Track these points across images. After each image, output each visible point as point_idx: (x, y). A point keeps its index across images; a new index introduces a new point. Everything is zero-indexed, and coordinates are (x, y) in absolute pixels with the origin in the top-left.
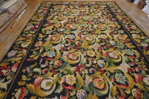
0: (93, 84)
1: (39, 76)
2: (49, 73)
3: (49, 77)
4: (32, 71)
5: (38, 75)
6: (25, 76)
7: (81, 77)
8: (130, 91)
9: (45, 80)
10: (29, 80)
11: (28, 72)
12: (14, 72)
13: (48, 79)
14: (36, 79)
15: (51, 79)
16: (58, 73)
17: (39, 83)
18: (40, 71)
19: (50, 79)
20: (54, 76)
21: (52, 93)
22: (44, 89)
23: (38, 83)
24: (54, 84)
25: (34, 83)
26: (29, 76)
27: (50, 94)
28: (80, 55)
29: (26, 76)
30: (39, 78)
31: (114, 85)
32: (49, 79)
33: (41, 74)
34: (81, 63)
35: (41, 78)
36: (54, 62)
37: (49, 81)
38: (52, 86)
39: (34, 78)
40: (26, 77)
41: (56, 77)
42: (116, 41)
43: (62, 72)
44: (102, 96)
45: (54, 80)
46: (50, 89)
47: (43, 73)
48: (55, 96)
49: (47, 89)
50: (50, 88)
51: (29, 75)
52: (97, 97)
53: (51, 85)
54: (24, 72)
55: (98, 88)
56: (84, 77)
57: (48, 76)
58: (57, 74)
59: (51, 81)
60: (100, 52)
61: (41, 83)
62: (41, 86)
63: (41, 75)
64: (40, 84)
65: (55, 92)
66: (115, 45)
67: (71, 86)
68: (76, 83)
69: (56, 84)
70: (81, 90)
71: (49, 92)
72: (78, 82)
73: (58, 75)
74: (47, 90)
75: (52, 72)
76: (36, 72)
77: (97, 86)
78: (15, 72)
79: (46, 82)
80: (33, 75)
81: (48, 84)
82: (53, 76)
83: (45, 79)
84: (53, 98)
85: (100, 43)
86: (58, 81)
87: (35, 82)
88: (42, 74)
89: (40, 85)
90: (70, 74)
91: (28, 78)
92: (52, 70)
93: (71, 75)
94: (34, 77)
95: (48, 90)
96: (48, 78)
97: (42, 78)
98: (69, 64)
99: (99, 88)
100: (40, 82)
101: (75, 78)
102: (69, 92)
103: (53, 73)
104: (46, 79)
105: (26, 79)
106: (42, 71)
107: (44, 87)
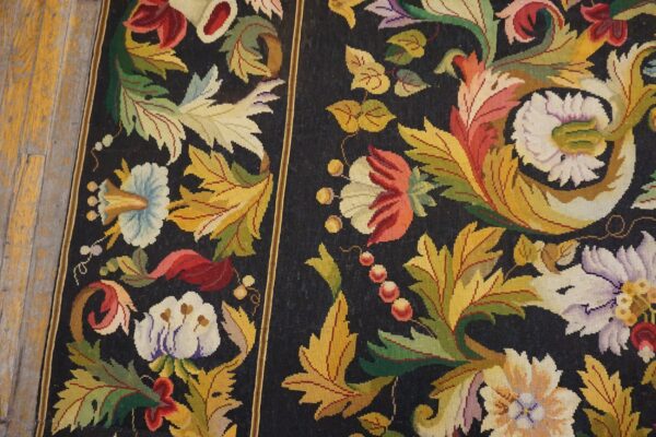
1: (480, 59)
2: (561, 34)
3: (565, 73)
4: (412, 8)
5: (473, 55)
6: (367, 57)
9: (536, 97)
10: (413, 90)
11: (382, 25)
12: (270, 14)
13: (563, 97)
14: (463, 88)
15: (585, 94)
16: (646, 45)
17: (501, 127)
18: (478, 16)
19: (579, 95)
20: (611, 73)
21: (614, 211)
22: (551, 179)
23: (489, 126)
24: (622, 138)
25: (458, 118)
26: (403, 61)
27: (604, 220)
29: (378, 58)
30: (490, 77)
32: (574, 92)
33: (493, 51)
35: (506, 82)
37: (574, 107)
38: (605, 157)
39: (445, 74)
40: (380, 68)
41: (626, 81)
45: (614, 105)
46: (593, 182)
47: (511, 33)
48: (642, 237)
49: (570, 183)
50: (595, 171)
51: (401, 50)
53: (601, 149)
54: (352, 22)
57: (556, 68)
58: (634, 50)
59: (593, 108)
61: (517, 124)
62: (515, 154)
63: (497, 57)
64: (509, 130)
65: (637, 204)
71: (590, 198)
73: (646, 63)
74: (577, 183)
75: (586, 33)
76: (449, 26)
78: (274, 15)
79: (557, 123)
80: (434, 54)
81: (571, 133)
82: (599, 69)
83: (542, 92)
84: (626, 248)
86: (648, 111)
87: (463, 115)
88: (505, 49)
89: (510, 141)
91: (401, 73)
92: (584, 9)
94: (446, 66)
95: (584, 184)
96: (566, 84)
97: (516, 81)
100: (504, 113)
103: (599, 44)
104: (548, 93)
105: (386, 83)
106: (495, 18)
107: (541, 158)
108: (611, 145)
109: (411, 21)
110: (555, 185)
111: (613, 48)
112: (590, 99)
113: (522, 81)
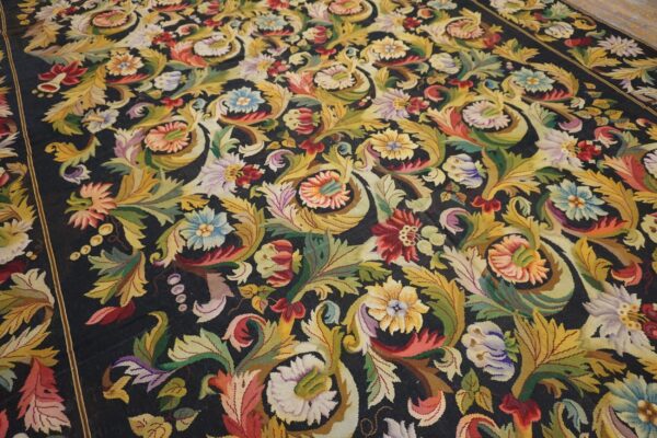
0: (499, 275)
1: (225, 372)
2: (268, 329)
3: (282, 350)
4: (166, 366)
5: (220, 372)
6: (147, 417)
7: (432, 271)
8: (638, 232)
9: (273, 375)
10: (189, 421)
11: (149, 388)
12: (59, 429)
13: (289, 365)
14: (224, 398)
15: (301, 356)
16: (318, 308)
17: (261, 408)
18: (211, 346)
19: (298, 358)
20: (308, 334)
21: (360, 418)
22: (310, 424)
23: (253, 413)
24: (338, 369)
25: (231, 422)
26: (175, 405)
27: (358, 428)
28: (353, 173)
29: (155, 413)
30: (237, 380)
31: (574, 239)
32: (293, 358)
33: (232, 362)
34: (386, 208)
35: (249, 377)
36: (251, 261)
37: (299, 367)
38: (335, 387)
39: (207, 396)
40: (160, 419)
41: (319, 334)
42: (451, 51)
43: (330, 291)
44: (566, 307)
45: (321, 352)
46: (337, 407)
47: (237, 345)
48: (386, 423)
49: (323, 417)
50: (334, 399)
51: (169, 398)
52: (553, 320)
53: (329, 384)
54: (126, 399)
55: (529, 282)
56: (442, 267)
57: (275, 351)
58: (313, 314)
59: (311, 361)
60: (423, 122)
61: (270, 401)
62: (279, 421)
63: (236, 365)
64: (267, 407)
65: (370, 404)
66: (461, 70)
67: (420, 335)
68: (431, 310)
69: (346, 366)
70: (472, 327)
71: (341, 419)
72: (436, 301)
73: (324, 318)
74: (327, 415)
75: (282, 320)
76: (196, 363)
77: (519, 276)
78: (63, 428)
79: (294, 384)
80: (193, 388)
81: (306, 386)
82: (300, 335)
83: (275, 370)
85: (399, 84)
86: (342, 344)
87: (233, 416)
88: (238, 357)
89: (272, 415)
90: (373, 284)
91: (176, 414)
92: (272, 308)
93: (381, 285)
94: (205, 390)
95: (332, 413)
96: (286, 356)
97: (255, 373)
98: (336, 237)
99: (534, 283)
100: (259, 398)
101: (410, 291)
102: (431, 365)
103: (292, 322)
104: (279, 368)
105: (168, 427)
106: (223, 341)
107: (297, 413)
108: (333, 377)
109: (169, 375)
110: (315, 426)
111: (300, 320)
112: (305, 357)
113: (259, 371)
